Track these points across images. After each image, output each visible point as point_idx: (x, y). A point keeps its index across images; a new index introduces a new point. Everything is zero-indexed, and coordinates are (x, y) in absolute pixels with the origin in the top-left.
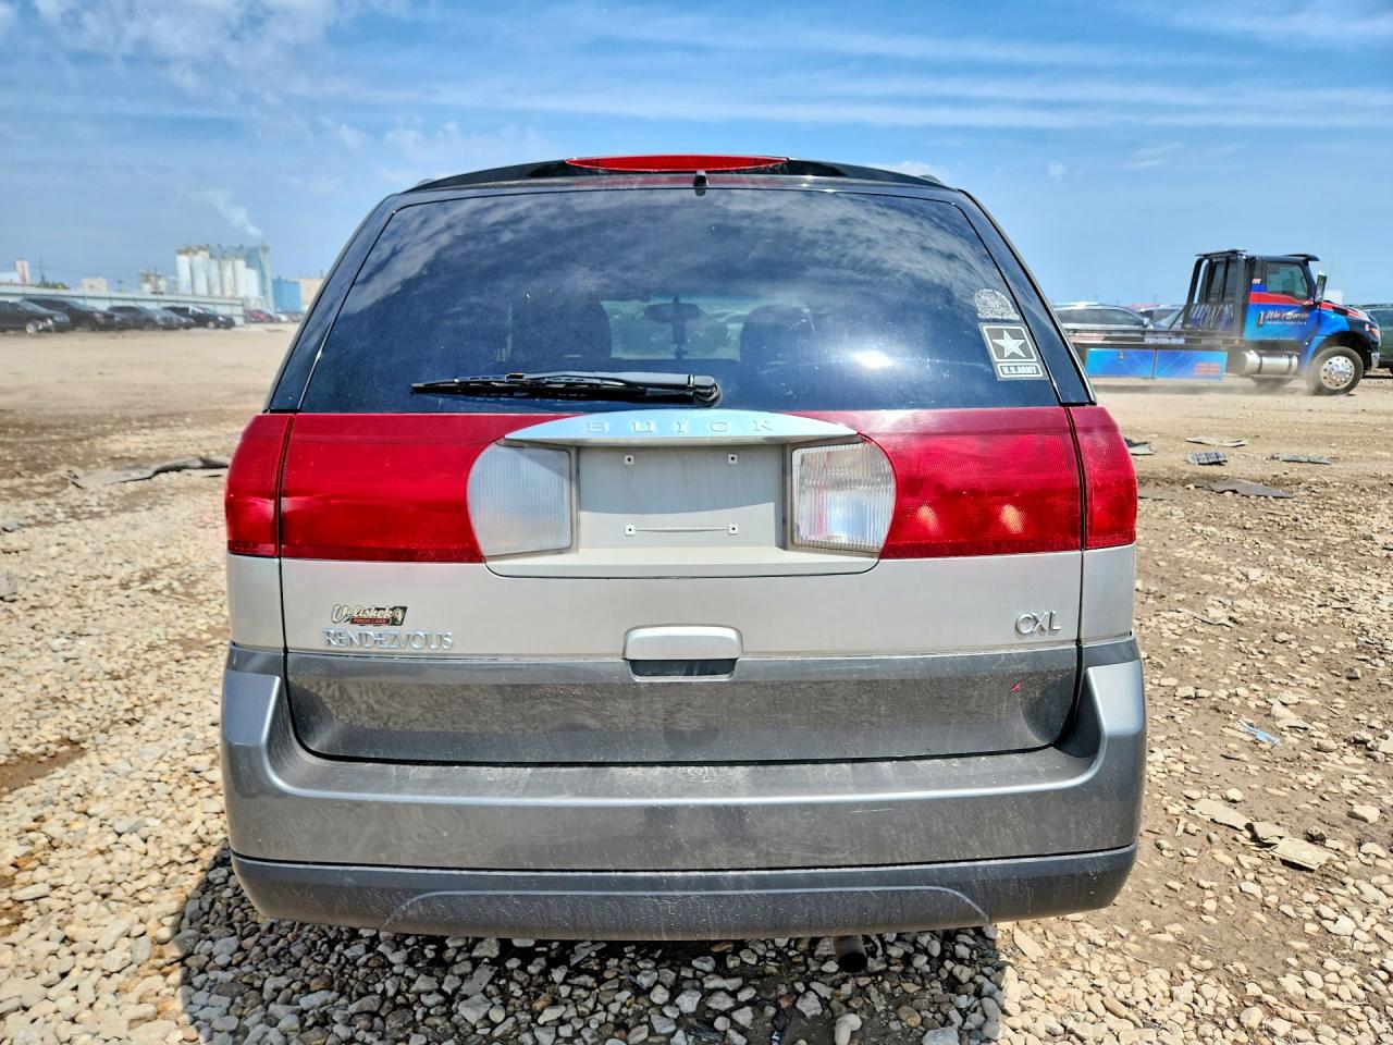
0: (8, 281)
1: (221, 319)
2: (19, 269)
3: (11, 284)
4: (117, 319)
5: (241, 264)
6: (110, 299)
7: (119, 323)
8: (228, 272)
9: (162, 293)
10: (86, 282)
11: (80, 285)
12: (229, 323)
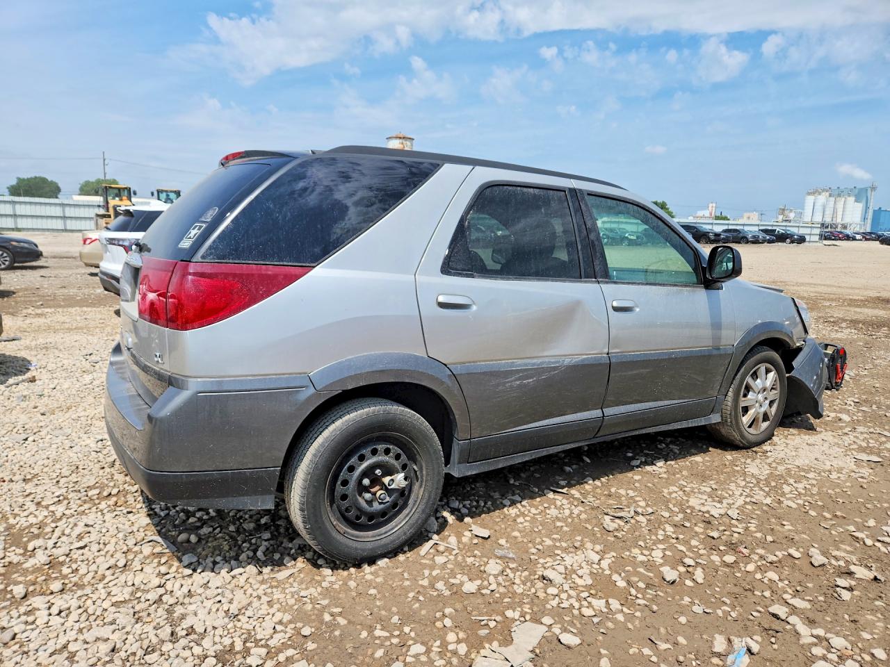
0: (702, 215)
1: (796, 237)
2: (710, 208)
3: (703, 217)
4: (722, 236)
5: (852, 199)
6: (758, 225)
7: (723, 239)
8: (840, 205)
9: (790, 221)
10: (746, 215)
11: (742, 217)
12: (801, 240)
